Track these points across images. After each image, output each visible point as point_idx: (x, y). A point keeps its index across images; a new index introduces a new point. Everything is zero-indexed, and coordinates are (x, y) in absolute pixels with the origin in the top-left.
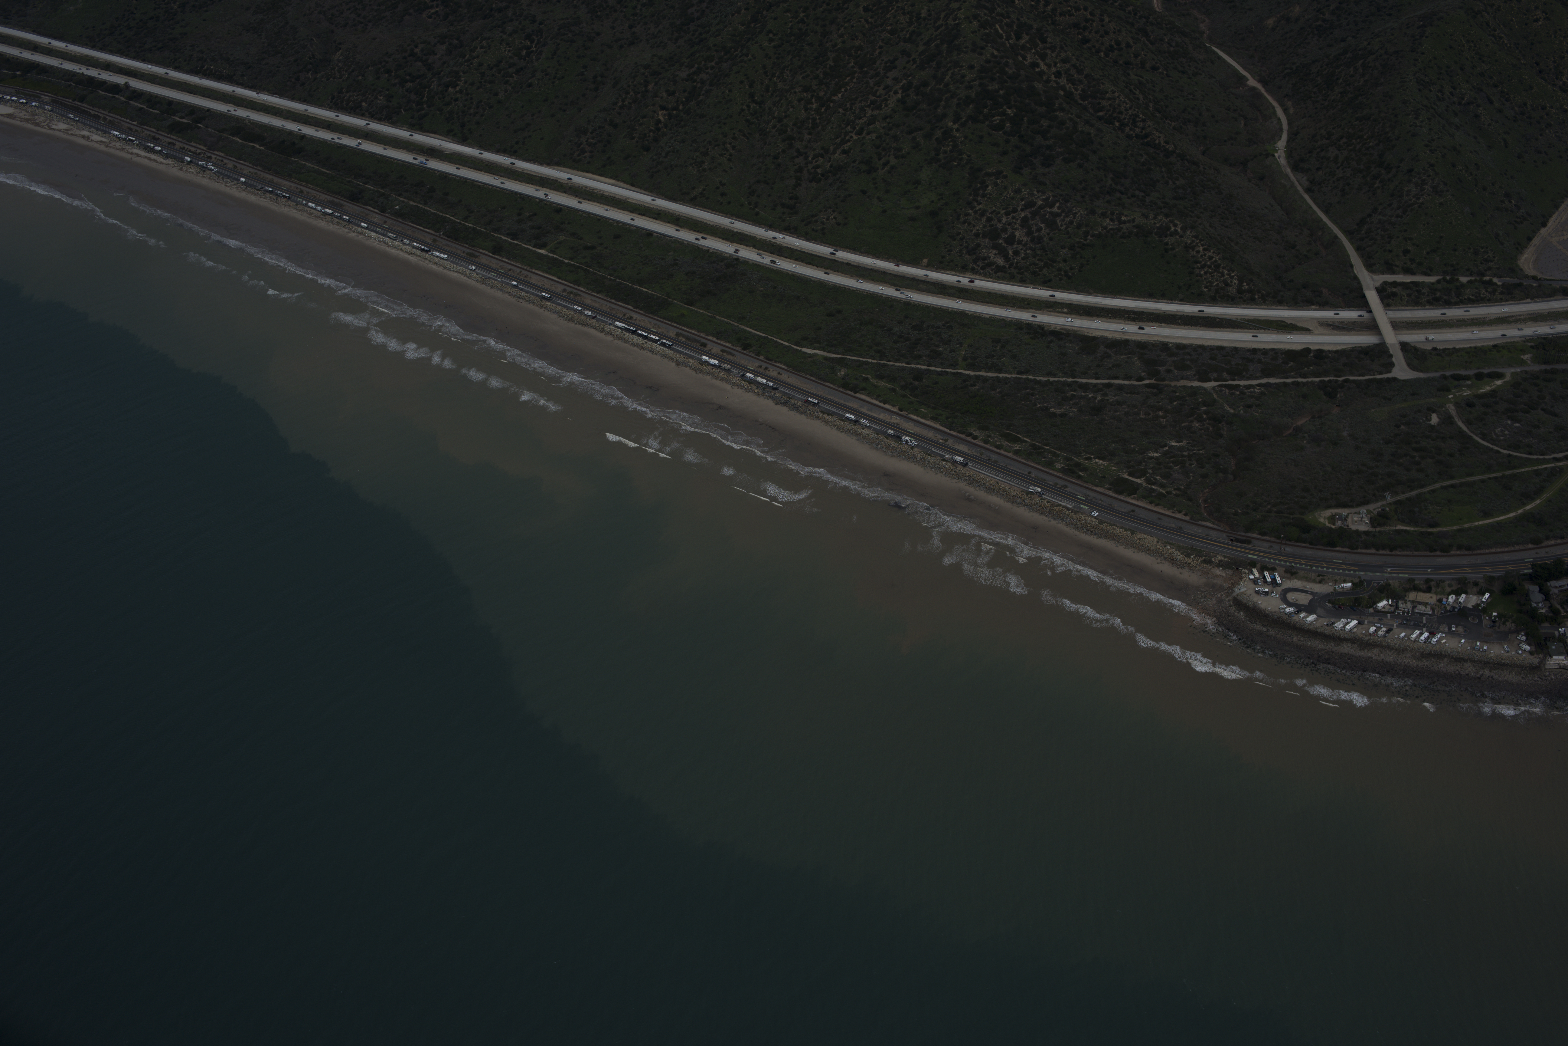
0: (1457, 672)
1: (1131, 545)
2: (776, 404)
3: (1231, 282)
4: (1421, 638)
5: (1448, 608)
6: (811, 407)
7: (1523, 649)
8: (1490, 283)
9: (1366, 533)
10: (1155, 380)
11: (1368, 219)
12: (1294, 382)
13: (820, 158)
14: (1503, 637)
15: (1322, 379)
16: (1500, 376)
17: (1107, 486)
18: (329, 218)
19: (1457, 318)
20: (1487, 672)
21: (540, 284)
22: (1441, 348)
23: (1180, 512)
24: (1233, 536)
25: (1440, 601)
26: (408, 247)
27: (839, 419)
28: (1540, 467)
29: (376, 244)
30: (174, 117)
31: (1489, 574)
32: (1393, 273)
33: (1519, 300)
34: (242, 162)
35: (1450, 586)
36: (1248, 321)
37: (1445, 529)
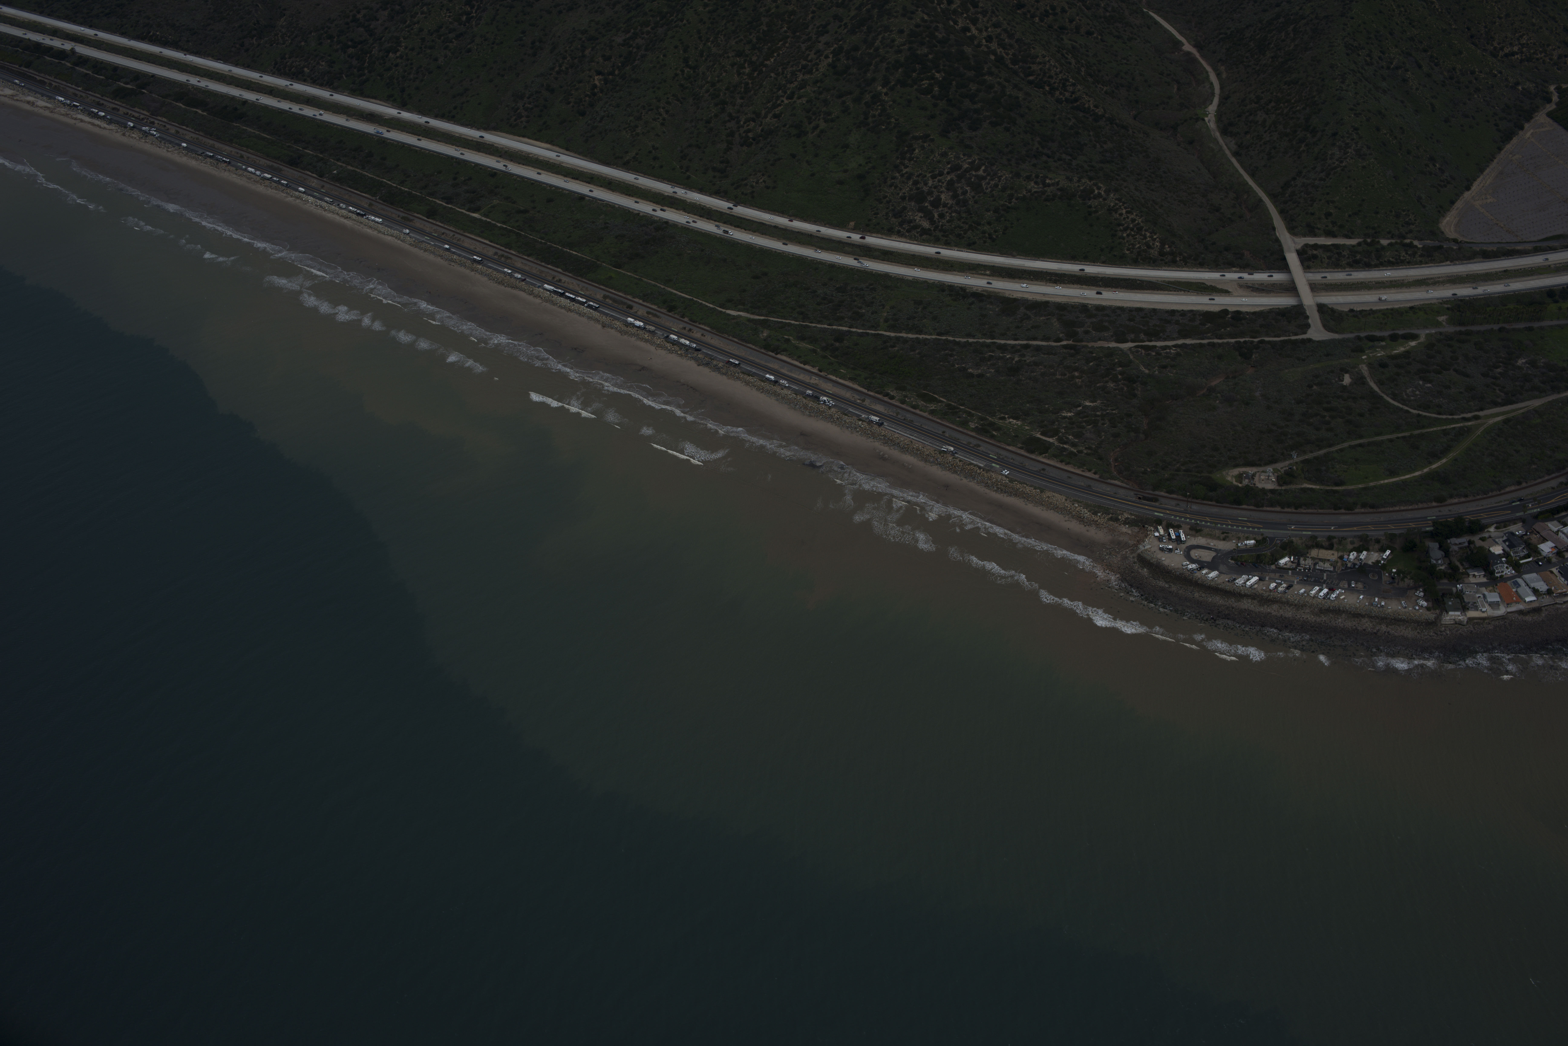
0: (1354, 627)
1: (1040, 503)
2: (698, 365)
3: (1153, 244)
4: (1320, 594)
5: (1349, 565)
6: (732, 368)
7: (1420, 605)
8: (1411, 245)
9: (1272, 491)
10: (1073, 341)
11: (1293, 182)
12: (1210, 342)
13: (751, 122)
14: (1402, 593)
15: (1238, 340)
16: (1414, 337)
17: (1020, 445)
18: (267, 182)
19: (1376, 280)
20: (1383, 627)
21: (472, 247)
22: (1358, 309)
23: (1090, 471)
24: (1141, 494)
25: (1341, 558)
26: (344, 211)
27: (759, 380)
28: (1448, 427)
29: (313, 208)
30: (119, 83)
31: (1389, 532)
32: (1315, 235)
33: (1439, 263)
34: (184, 127)
35: (1352, 543)
36: (1168, 283)
37: (1350, 487)
